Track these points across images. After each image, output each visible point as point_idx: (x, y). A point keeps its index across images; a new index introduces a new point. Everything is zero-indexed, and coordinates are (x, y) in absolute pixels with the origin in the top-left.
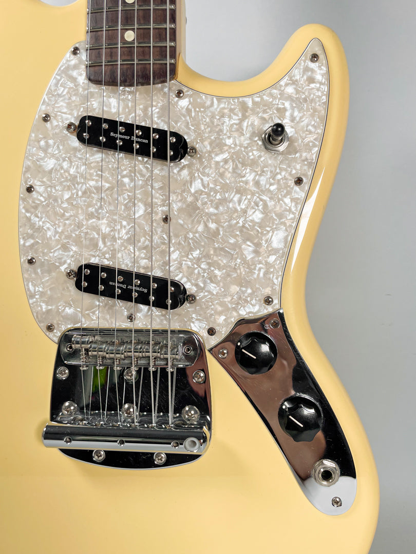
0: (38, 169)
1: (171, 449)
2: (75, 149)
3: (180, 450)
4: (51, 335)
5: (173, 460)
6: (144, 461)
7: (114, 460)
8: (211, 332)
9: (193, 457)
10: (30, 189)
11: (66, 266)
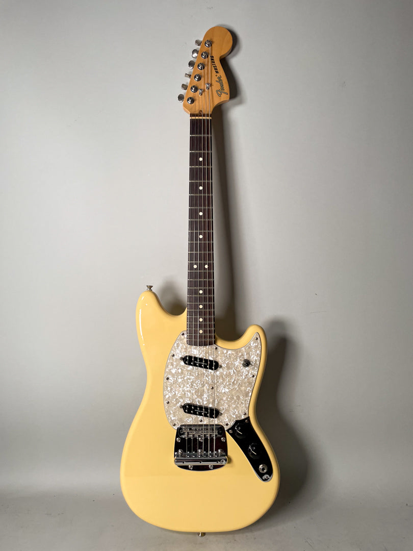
0: (170, 372)
1: (215, 463)
2: (184, 367)
3: (219, 463)
4: (174, 427)
5: (215, 467)
6: (206, 468)
7: (196, 468)
8: (227, 425)
9: (222, 466)
10: (168, 379)
11: (180, 403)
